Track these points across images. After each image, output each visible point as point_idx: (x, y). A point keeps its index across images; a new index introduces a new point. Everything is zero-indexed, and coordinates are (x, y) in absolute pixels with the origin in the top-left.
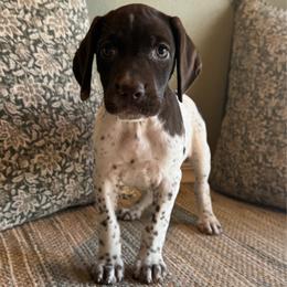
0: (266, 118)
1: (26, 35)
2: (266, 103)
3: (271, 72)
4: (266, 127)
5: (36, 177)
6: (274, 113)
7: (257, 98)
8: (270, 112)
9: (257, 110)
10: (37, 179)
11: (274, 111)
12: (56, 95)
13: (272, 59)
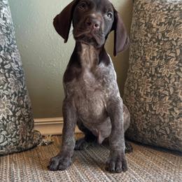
0: (151, 75)
2: (151, 64)
3: (154, 40)
4: (151, 83)
6: (156, 71)
7: (145, 61)
8: (154, 70)
9: (145, 70)
11: (156, 69)
13: (155, 30)
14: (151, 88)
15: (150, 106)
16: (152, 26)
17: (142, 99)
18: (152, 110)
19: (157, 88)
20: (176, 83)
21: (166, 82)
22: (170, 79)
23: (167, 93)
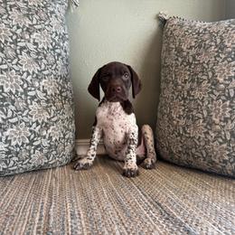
0: (183, 98)
1: (15, 42)
2: (183, 87)
3: (185, 64)
4: (184, 106)
5: (6, 146)
6: (189, 94)
7: (177, 85)
8: (186, 93)
9: (177, 94)
10: (7, 148)
11: (188, 92)
12: (32, 86)
13: (185, 54)
14: (184, 110)
15: (184, 129)
16: (182, 50)
17: (175, 122)
18: (185, 132)
19: (190, 111)
20: (209, 106)
21: (199, 105)
22: (203, 102)
23: (200, 116)
